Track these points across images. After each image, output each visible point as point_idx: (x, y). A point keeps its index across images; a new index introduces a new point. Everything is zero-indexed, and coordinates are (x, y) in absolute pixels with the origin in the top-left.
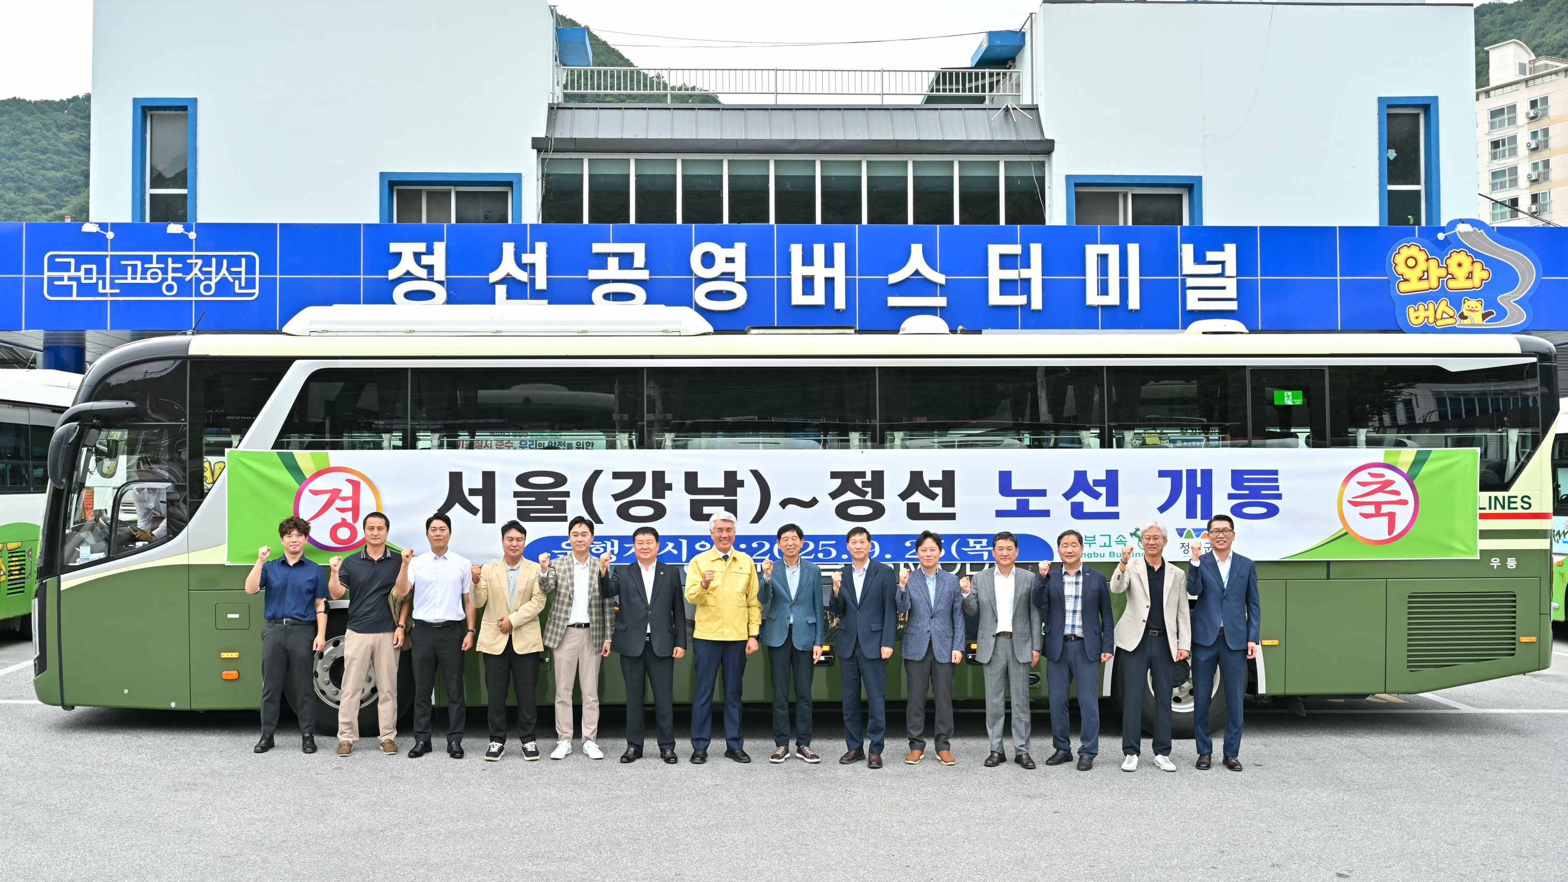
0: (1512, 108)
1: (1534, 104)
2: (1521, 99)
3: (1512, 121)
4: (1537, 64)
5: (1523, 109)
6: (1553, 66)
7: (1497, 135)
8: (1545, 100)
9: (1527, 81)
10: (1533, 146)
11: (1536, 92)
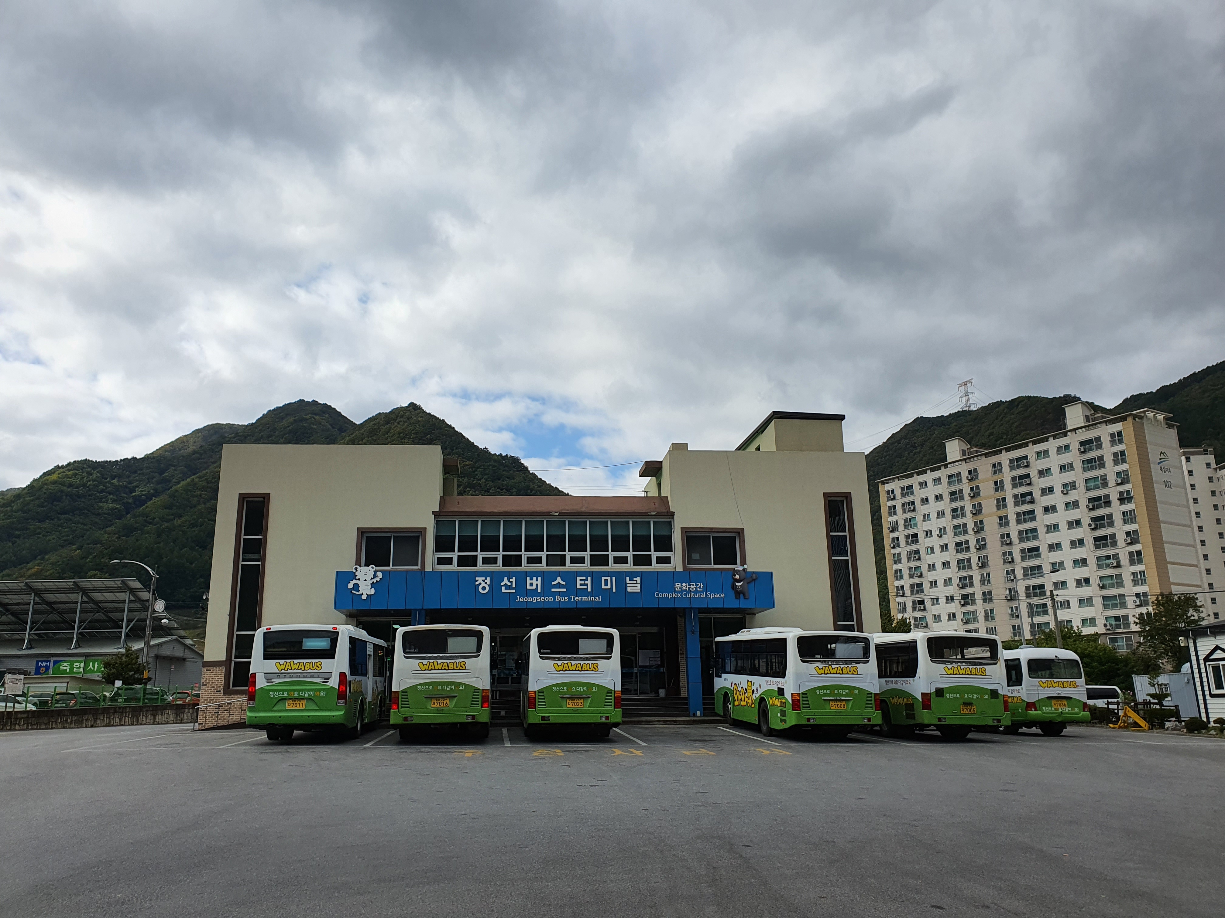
0: (959, 474)
1: (970, 472)
2: (964, 469)
3: (960, 481)
4: (971, 450)
5: (965, 475)
6: (980, 452)
7: (953, 488)
8: (976, 470)
9: (965, 460)
10: (972, 495)
11: (971, 466)
